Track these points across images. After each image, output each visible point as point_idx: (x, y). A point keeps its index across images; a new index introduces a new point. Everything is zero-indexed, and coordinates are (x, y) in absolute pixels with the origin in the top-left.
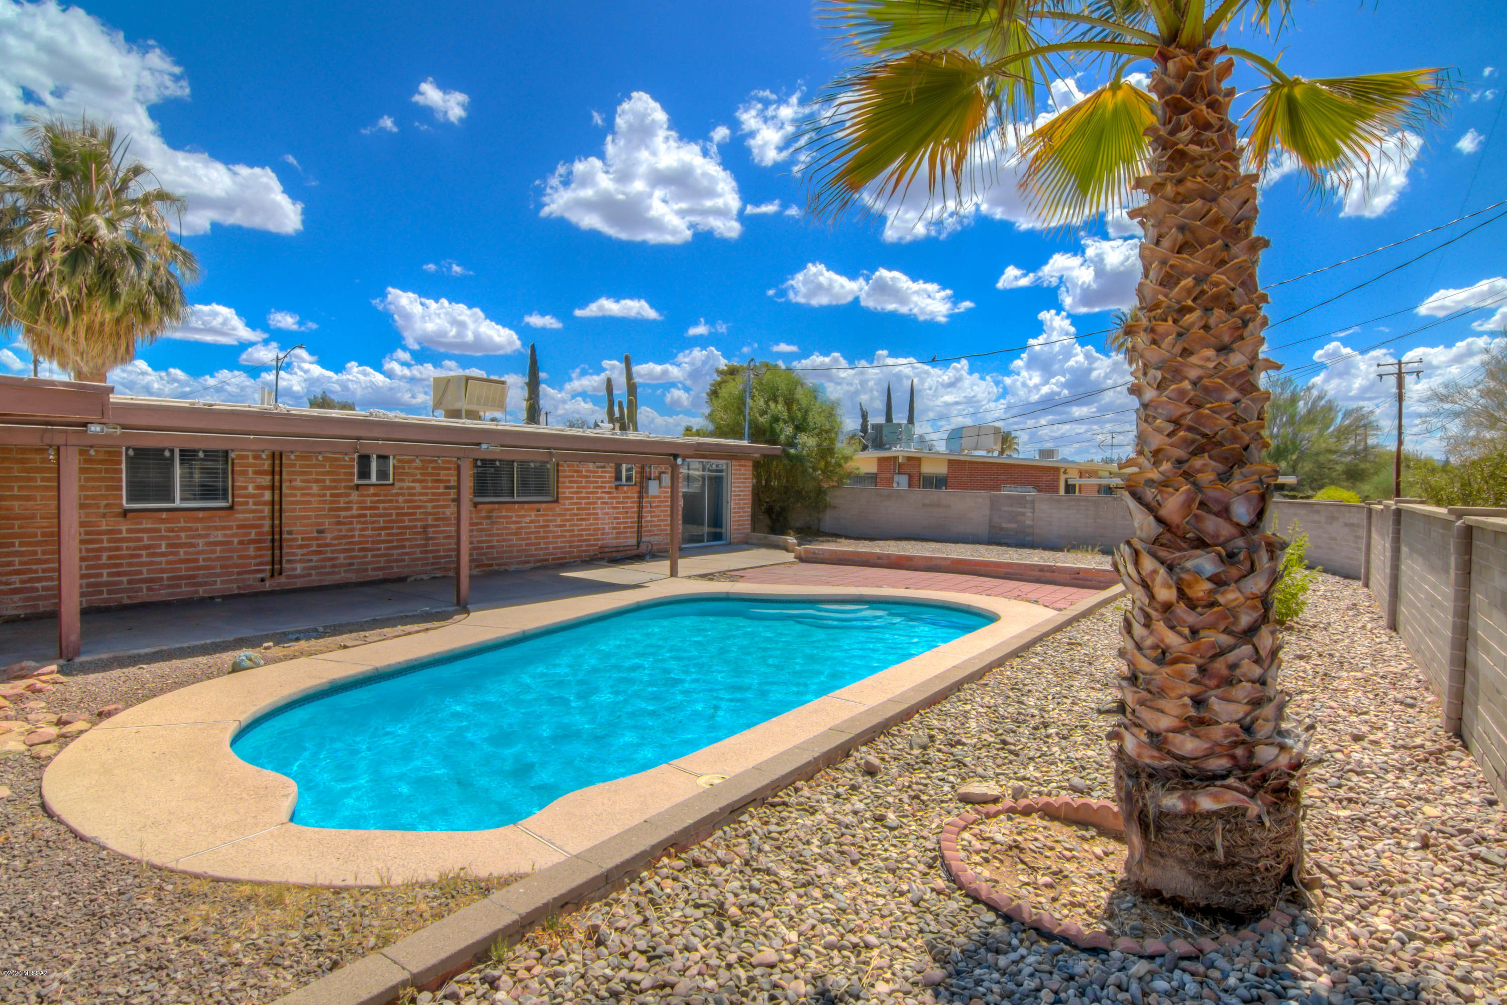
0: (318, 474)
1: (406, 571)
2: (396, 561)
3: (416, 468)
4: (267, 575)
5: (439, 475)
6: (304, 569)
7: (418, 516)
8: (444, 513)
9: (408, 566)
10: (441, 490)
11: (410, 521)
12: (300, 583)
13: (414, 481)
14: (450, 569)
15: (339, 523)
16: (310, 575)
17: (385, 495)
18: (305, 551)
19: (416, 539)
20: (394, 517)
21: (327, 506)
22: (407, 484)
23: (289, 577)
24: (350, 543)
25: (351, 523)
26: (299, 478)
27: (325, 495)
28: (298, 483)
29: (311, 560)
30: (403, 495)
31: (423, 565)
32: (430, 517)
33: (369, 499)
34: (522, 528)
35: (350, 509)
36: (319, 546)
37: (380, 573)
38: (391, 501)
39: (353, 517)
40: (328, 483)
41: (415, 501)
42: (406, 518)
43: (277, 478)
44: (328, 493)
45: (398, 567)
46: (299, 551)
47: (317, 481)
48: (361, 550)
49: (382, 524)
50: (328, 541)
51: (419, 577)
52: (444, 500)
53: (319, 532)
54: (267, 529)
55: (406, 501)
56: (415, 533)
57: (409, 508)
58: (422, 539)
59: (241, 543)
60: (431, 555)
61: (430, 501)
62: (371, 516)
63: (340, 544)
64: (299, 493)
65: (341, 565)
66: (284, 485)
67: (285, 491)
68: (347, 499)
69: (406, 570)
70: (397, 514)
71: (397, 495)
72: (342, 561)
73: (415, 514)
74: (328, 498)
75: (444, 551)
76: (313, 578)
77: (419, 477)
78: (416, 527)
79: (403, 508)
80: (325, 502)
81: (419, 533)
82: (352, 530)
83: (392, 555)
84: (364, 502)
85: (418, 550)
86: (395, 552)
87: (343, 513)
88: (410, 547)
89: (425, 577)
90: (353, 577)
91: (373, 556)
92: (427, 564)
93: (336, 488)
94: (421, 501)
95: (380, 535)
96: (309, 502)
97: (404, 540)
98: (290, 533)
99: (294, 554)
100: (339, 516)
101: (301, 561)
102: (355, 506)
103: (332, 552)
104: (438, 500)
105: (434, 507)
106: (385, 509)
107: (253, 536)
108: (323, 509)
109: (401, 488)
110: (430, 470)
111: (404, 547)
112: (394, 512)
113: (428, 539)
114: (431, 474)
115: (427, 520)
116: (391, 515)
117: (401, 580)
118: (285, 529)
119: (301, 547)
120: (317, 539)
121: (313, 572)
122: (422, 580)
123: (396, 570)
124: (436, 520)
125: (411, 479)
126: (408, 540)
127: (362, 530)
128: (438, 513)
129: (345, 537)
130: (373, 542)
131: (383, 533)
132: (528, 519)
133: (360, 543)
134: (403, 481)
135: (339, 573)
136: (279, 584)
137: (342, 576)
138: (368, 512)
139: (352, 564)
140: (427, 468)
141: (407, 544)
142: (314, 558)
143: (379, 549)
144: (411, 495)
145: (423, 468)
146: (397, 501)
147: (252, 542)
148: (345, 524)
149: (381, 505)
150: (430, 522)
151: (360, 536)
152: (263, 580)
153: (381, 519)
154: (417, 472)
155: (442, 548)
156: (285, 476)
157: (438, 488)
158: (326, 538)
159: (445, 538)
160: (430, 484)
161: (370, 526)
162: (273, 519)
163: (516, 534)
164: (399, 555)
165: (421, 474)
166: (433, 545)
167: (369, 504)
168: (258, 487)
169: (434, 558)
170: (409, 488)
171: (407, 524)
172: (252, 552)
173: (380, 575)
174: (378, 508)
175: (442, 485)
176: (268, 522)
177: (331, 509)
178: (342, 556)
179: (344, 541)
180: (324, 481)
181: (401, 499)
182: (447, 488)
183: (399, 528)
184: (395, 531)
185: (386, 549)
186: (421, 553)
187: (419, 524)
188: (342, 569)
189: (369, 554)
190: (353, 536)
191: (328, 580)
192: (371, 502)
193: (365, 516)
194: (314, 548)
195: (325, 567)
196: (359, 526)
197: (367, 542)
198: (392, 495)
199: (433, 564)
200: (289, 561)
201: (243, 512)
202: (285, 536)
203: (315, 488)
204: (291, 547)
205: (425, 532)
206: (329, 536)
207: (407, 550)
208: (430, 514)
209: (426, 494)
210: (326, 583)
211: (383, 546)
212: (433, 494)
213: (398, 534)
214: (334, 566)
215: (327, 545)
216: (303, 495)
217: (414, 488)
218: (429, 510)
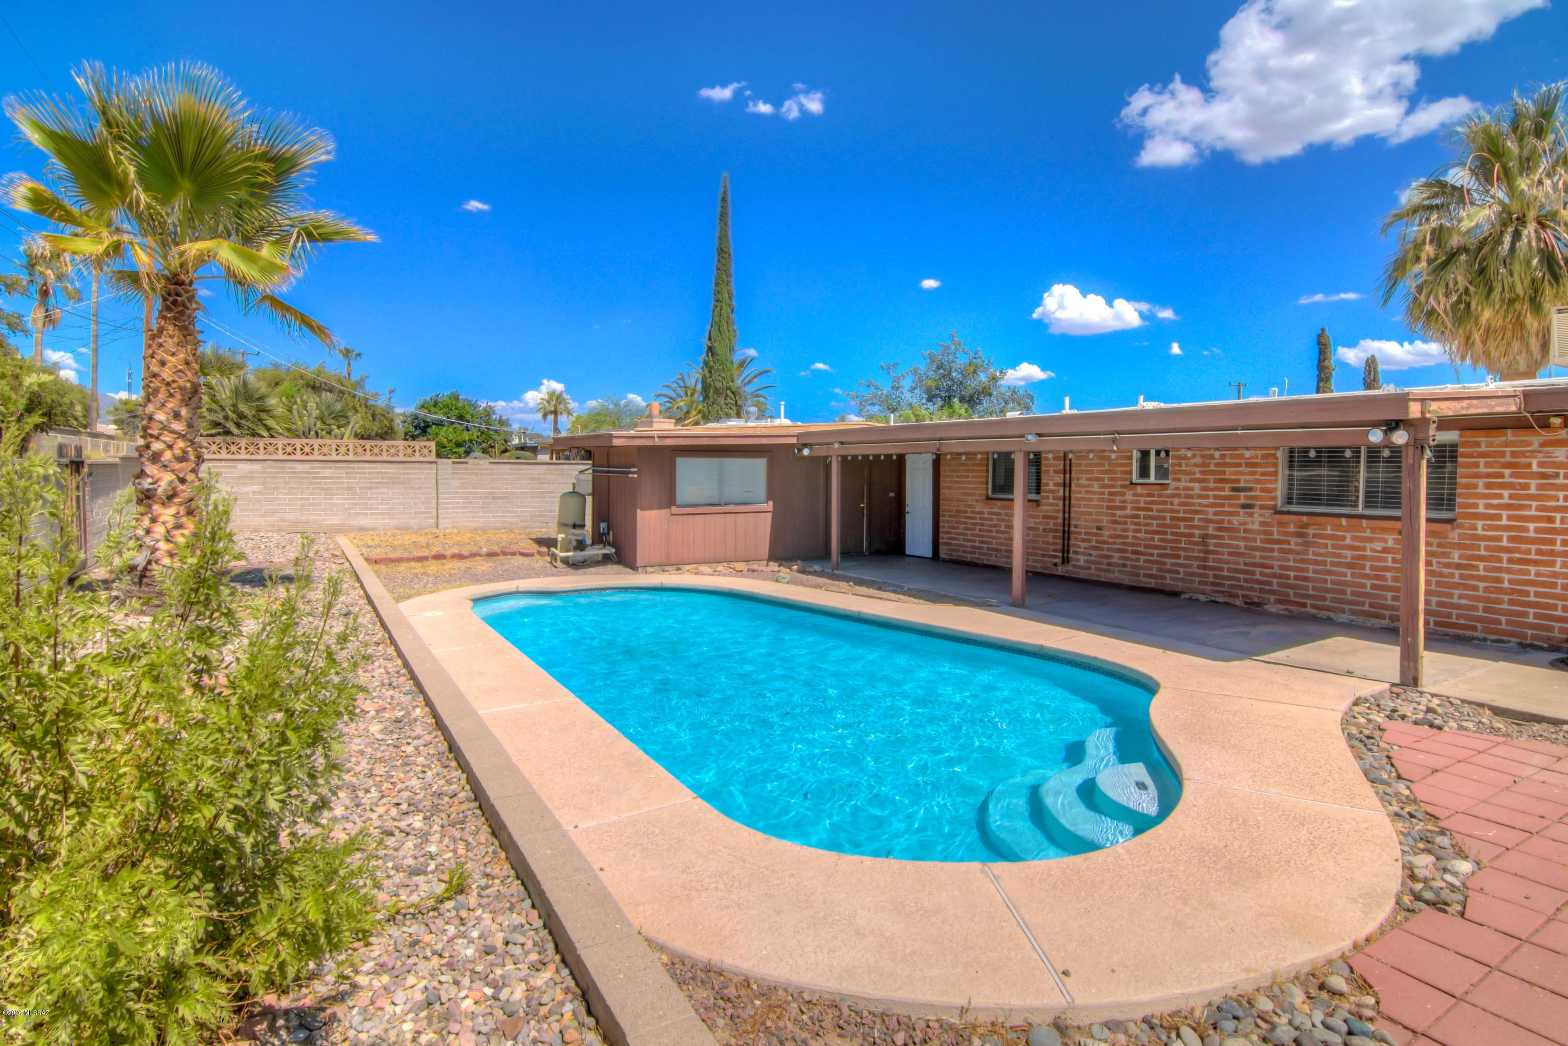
0: (1099, 472)
1: (1180, 586)
2: (1170, 571)
3: (1196, 465)
4: (1058, 561)
5: (1224, 473)
6: (1086, 561)
7: (1196, 523)
8: (1229, 522)
9: (1183, 580)
10: (1227, 493)
11: (1186, 527)
12: (1082, 574)
13: (1191, 481)
14: (1237, 596)
15: (1114, 522)
16: (1089, 568)
17: (1160, 496)
18: (1086, 544)
19: (1193, 550)
20: (1168, 521)
21: (1105, 504)
22: (1182, 484)
23: (1074, 566)
24: (1124, 543)
25: (1125, 523)
26: (1084, 476)
27: (1103, 493)
28: (1083, 482)
29: (1091, 555)
30: (1179, 496)
31: (1200, 583)
32: (1211, 526)
33: (1142, 499)
34: (1364, 558)
35: (1124, 508)
36: (1097, 542)
37: (1153, 581)
38: (1165, 503)
39: (1127, 516)
40: (1106, 482)
41: (1193, 504)
42: (1182, 524)
43: (1067, 476)
44: (1106, 491)
45: (1171, 579)
46: (1083, 545)
47: (1097, 479)
48: (1134, 552)
49: (1155, 528)
50: (1105, 538)
51: (1195, 596)
52: (1230, 505)
53: (1099, 528)
54: (1060, 521)
55: (1181, 504)
56: (1191, 543)
57: (1185, 512)
58: (1199, 551)
59: (1044, 530)
60: (1211, 573)
61: (1212, 505)
62: (1145, 518)
63: (1115, 543)
64: (1083, 490)
65: (1116, 565)
66: (1073, 483)
67: (1073, 488)
68: (1122, 498)
69: (1180, 584)
70: (1172, 518)
71: (1173, 496)
72: (1116, 560)
73: (1192, 519)
74: (1106, 496)
75: (1229, 570)
76: (1092, 571)
77: (1198, 475)
78: (1192, 535)
79: (1178, 512)
80: (1103, 500)
81: (1196, 543)
82: (1125, 530)
83: (1165, 564)
84: (1138, 502)
85: (1195, 563)
86: (1169, 561)
87: (1119, 513)
88: (1186, 558)
89: (1202, 598)
90: (1126, 580)
91: (1145, 561)
92: (1206, 583)
93: (1112, 486)
94: (1199, 504)
95: (1153, 539)
96: (1091, 500)
97: (1177, 548)
98: (1076, 526)
99: (1079, 547)
100: (1114, 515)
101: (1084, 554)
102: (1129, 506)
103: (1108, 549)
104: (1223, 505)
105: (1216, 514)
106: (1158, 511)
107: (1051, 526)
108: (1102, 507)
109: (1176, 489)
110: (1212, 468)
111: (1178, 557)
112: (1168, 515)
113: (1207, 552)
114: (1213, 473)
115: (1206, 528)
116: (1164, 518)
117: (1175, 594)
118: (1073, 523)
119: (1083, 540)
120: (1096, 535)
121: (1093, 566)
122: (1198, 600)
123: (1169, 582)
124: (1220, 529)
125: (1188, 477)
126: (1184, 549)
127: (1136, 531)
128: (1222, 521)
129: (1119, 536)
130: (1146, 546)
131: (1156, 537)
132: (1378, 546)
133: (1133, 545)
134: (1179, 480)
135: (1113, 572)
136: (1068, 571)
137: (1115, 576)
138: (1141, 513)
139: (1124, 566)
140: (1208, 465)
141: (1182, 554)
142: (1094, 553)
143: (1152, 555)
144: (1187, 496)
145: (1204, 465)
146: (1172, 504)
147: (1051, 531)
148: (1119, 523)
149: (1155, 507)
150: (1211, 532)
151: (1133, 537)
152: (1055, 564)
153: (1155, 522)
154: (1197, 469)
155: (1226, 566)
156: (1073, 475)
157: (1223, 489)
158: (1103, 536)
159: (1230, 554)
160: (1212, 485)
161: (1143, 528)
162: (1064, 512)
163: (1351, 566)
164: (1172, 565)
165: (1201, 472)
166: (1214, 560)
167: (1142, 505)
168: (1056, 484)
169: (1215, 576)
170: (1185, 488)
171: (1182, 530)
172: (1050, 540)
173: (1152, 583)
174: (1151, 510)
175: (1227, 486)
176: (1061, 515)
177: (1108, 508)
178: (1116, 555)
179: (1118, 541)
180: (1103, 479)
181: (1176, 501)
182: (1234, 489)
183: (1173, 534)
184: (1169, 537)
185: (1159, 555)
186: (1199, 567)
187: (1197, 532)
188: (1117, 569)
189: (1142, 558)
190: (1126, 537)
191: (1104, 577)
192: (1145, 503)
193: (1138, 517)
194: (1094, 544)
195: (1101, 563)
196: (1133, 527)
197: (1140, 545)
198: (1167, 496)
199: (1213, 584)
200: (1075, 552)
201: (1046, 505)
202: (1072, 529)
203: (1096, 487)
204: (1076, 539)
205: (1204, 543)
206: (1106, 533)
207: (1181, 561)
208: (1211, 521)
209: (1207, 497)
210: (1103, 579)
211: (1155, 552)
212: (1215, 497)
213: (1171, 541)
214: (1109, 564)
215: (1104, 542)
216: (1087, 492)
217: (1192, 489)
218: (1210, 517)
